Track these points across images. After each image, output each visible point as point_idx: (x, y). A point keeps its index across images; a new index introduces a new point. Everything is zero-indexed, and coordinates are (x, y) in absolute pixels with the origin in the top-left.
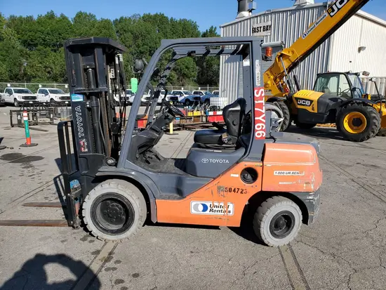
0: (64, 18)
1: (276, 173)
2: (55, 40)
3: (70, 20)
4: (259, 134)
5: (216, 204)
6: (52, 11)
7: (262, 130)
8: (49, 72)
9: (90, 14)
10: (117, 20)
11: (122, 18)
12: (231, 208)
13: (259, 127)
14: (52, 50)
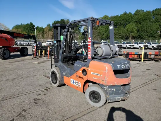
0: (130, 13)
1: (92, 73)
2: (124, 23)
3: (132, 14)
4: (89, 56)
5: (76, 82)
6: (126, 12)
7: (90, 55)
8: (120, 36)
9: (142, 10)
10: (154, 10)
11: (156, 9)
12: (80, 84)
13: (89, 53)
14: (123, 27)
